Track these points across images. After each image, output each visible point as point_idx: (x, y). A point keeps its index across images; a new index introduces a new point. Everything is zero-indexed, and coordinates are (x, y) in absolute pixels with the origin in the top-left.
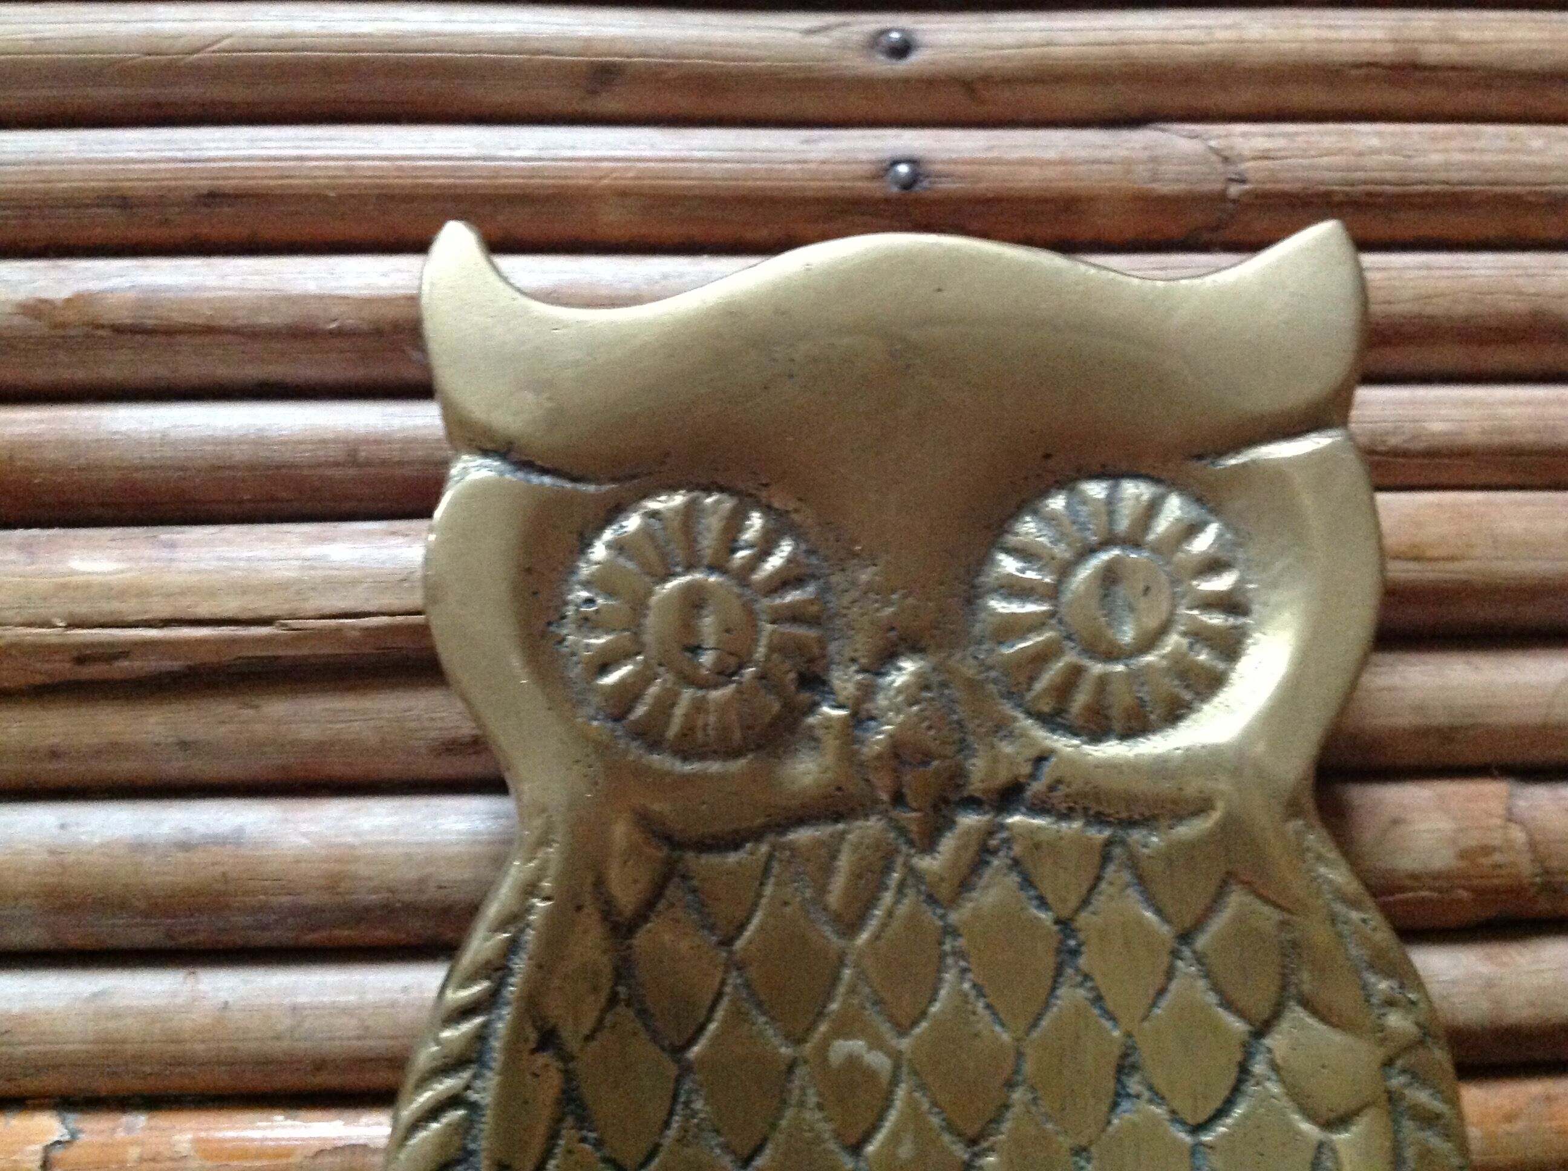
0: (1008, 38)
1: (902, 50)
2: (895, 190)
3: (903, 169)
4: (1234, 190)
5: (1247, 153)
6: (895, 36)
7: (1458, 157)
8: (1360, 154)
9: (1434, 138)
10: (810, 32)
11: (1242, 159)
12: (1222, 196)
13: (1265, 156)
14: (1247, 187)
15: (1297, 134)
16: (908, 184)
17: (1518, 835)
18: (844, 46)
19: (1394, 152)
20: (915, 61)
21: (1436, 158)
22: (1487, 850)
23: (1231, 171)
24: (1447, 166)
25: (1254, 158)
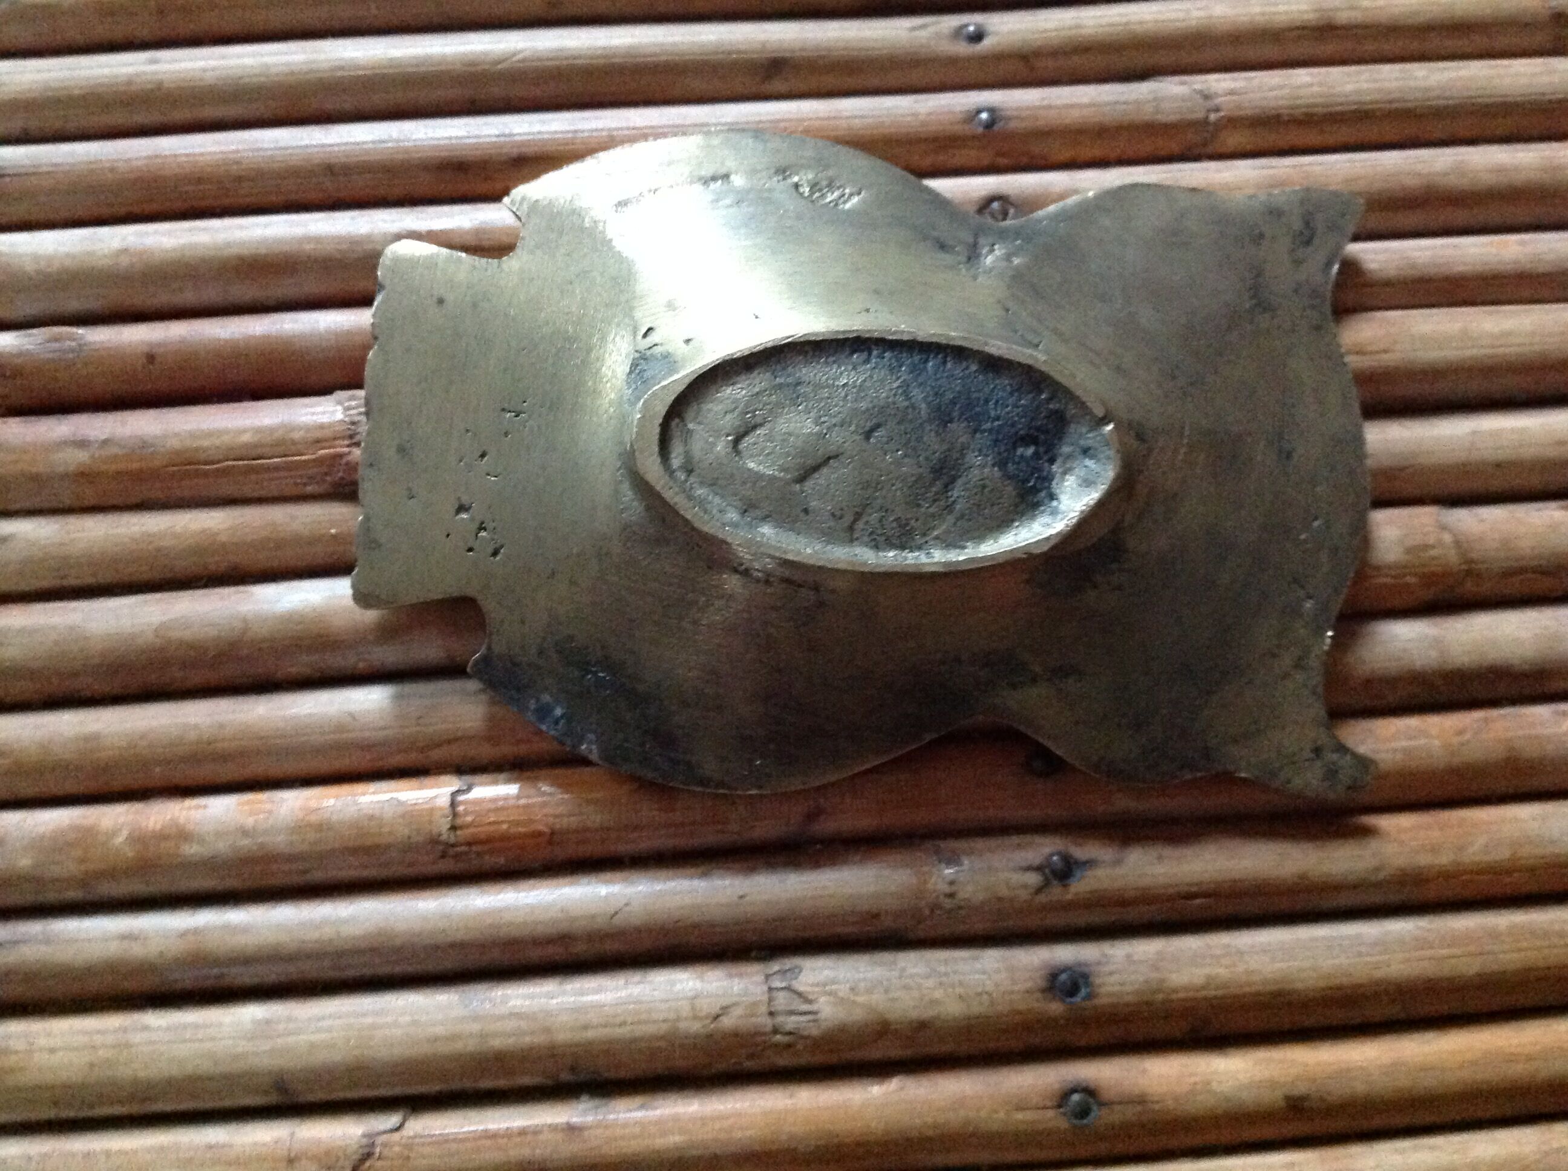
0: (1050, 25)
1: (978, 37)
2: (980, 130)
3: (984, 116)
4: (1213, 117)
5: (1220, 92)
6: (971, 28)
7: (1365, 86)
8: (1299, 87)
9: (1349, 75)
10: (914, 29)
11: (1217, 95)
12: (1205, 122)
13: (1232, 92)
14: (1222, 114)
15: (1253, 78)
16: (989, 125)
17: (1447, 538)
18: (938, 35)
19: (1320, 84)
20: (987, 43)
21: (1349, 88)
22: (1426, 547)
23: (1210, 104)
24: (1358, 92)
25: (1226, 95)
